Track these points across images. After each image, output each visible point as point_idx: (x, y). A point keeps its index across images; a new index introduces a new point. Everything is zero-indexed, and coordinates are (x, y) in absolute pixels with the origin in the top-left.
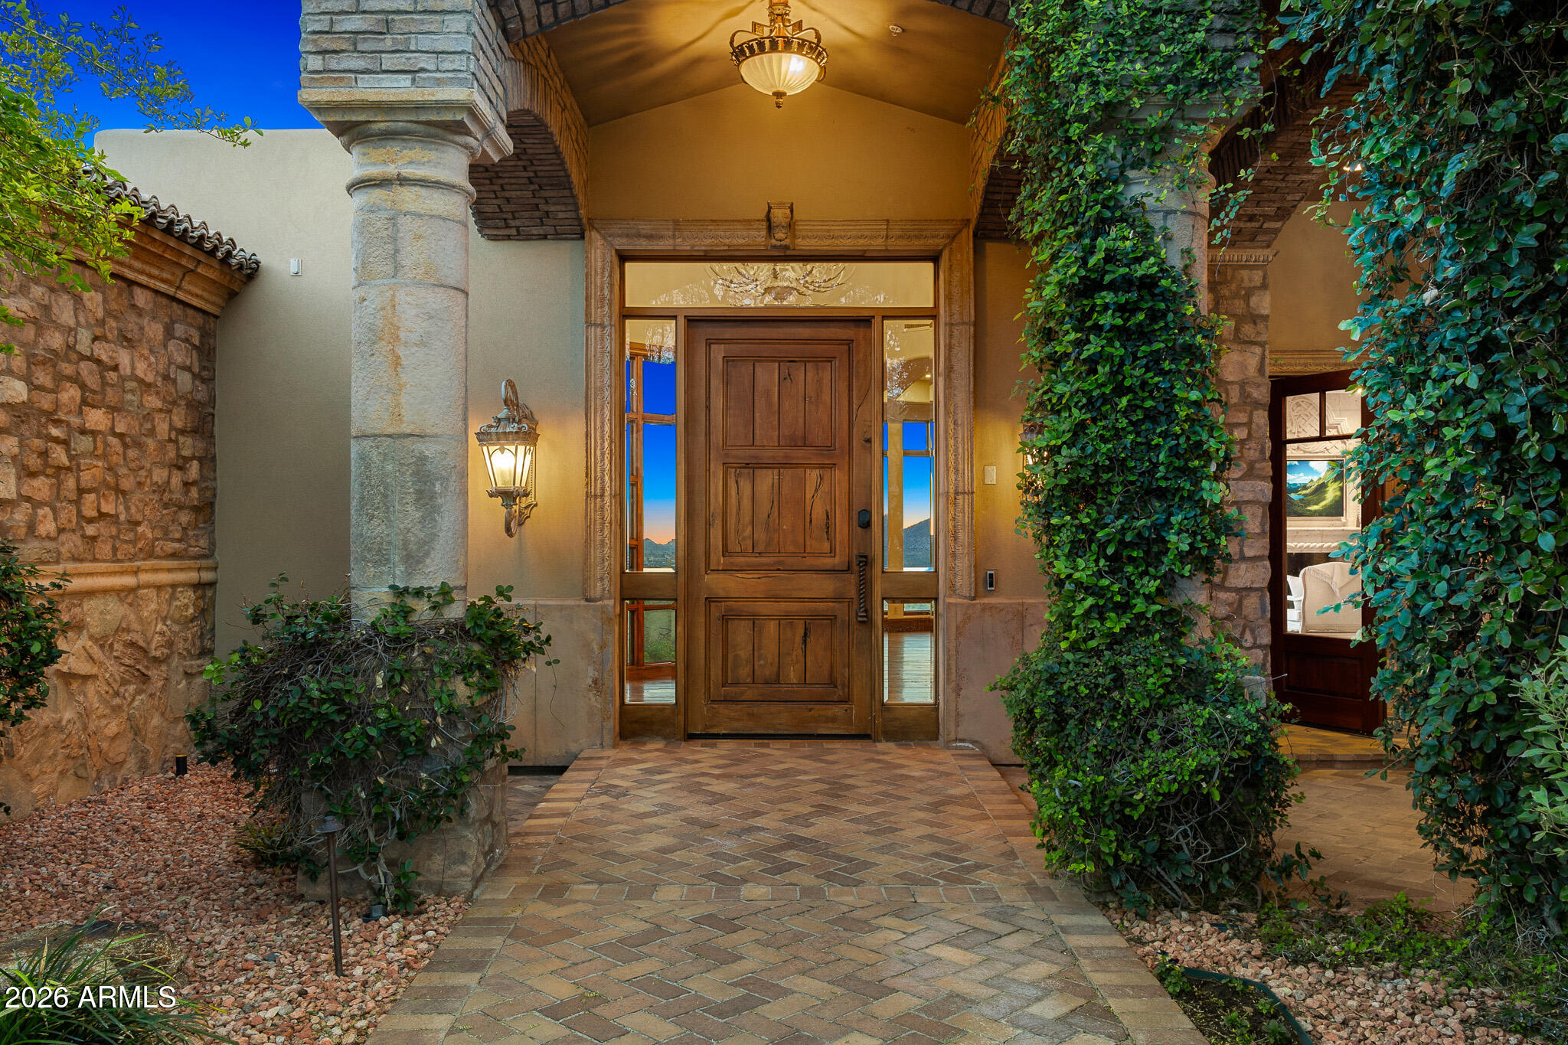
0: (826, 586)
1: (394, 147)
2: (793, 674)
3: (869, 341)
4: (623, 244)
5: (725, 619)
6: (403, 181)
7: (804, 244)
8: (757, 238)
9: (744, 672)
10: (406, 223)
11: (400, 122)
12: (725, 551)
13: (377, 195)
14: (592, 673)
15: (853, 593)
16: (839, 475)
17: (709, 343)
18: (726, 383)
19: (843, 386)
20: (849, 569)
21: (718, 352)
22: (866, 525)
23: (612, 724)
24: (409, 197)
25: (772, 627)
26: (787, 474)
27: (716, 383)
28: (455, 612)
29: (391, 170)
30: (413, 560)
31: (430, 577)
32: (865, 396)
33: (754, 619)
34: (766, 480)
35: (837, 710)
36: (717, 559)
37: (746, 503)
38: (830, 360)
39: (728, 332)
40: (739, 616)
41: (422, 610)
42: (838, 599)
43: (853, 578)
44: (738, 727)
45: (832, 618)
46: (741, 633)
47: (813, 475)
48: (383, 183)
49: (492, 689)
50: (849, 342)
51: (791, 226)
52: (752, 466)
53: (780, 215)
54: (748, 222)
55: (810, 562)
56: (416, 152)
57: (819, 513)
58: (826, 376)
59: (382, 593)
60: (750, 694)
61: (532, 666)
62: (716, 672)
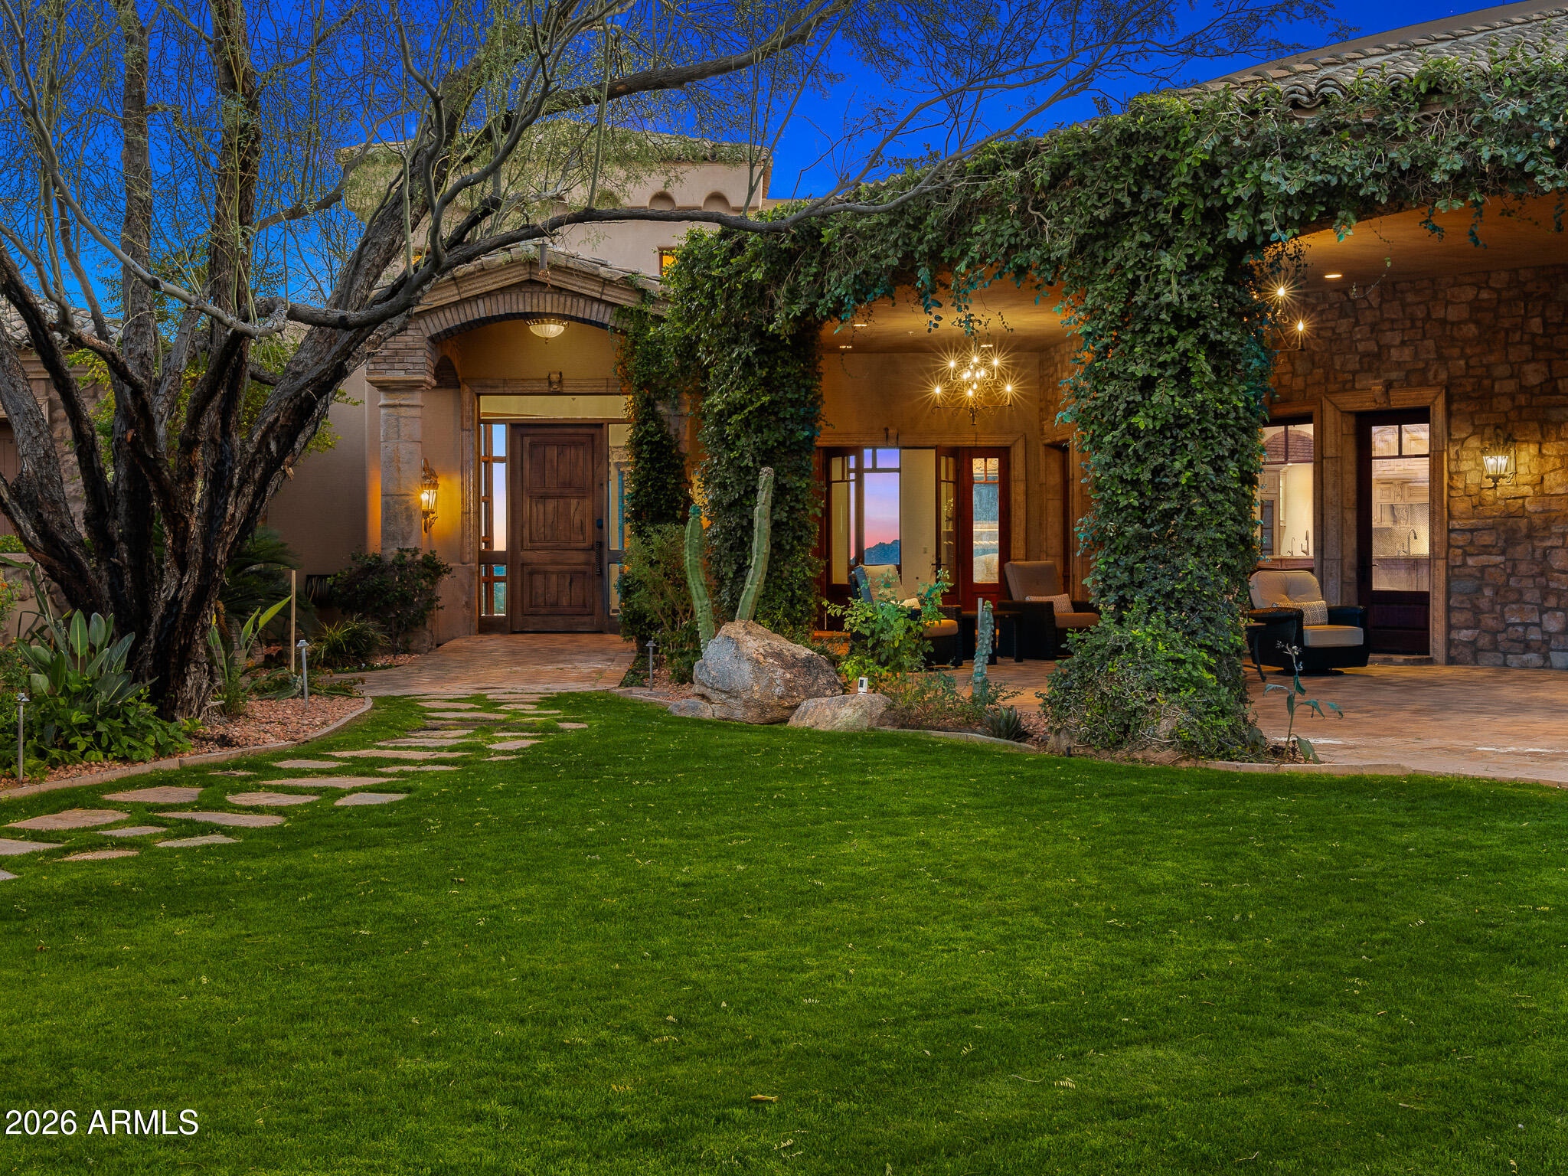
0: (580, 557)
1: (398, 394)
2: (565, 601)
3: (601, 435)
4: (478, 390)
5: (531, 574)
6: (401, 406)
7: (565, 390)
8: (545, 387)
9: (540, 600)
10: (402, 420)
11: (401, 386)
12: (531, 541)
13: (391, 410)
14: (465, 599)
15: (593, 560)
16: (588, 502)
17: (522, 436)
18: (531, 456)
19: (589, 457)
20: (592, 548)
21: (527, 441)
22: (601, 527)
23: (476, 623)
24: (403, 411)
25: (554, 578)
26: (562, 501)
27: (526, 456)
28: (419, 557)
29: (397, 402)
30: (405, 539)
31: (411, 545)
32: (600, 463)
33: (545, 573)
34: (551, 505)
35: (587, 619)
36: (527, 544)
37: (541, 517)
38: (582, 444)
39: (532, 431)
40: (538, 572)
41: (409, 556)
42: (587, 563)
43: (594, 553)
44: (538, 627)
45: (585, 573)
46: (539, 580)
47: (574, 502)
48: (394, 406)
49: (433, 583)
50: (593, 436)
51: (560, 382)
52: (544, 498)
53: (555, 377)
54: (539, 380)
55: (573, 545)
56: (406, 395)
57: (577, 519)
58: (581, 453)
59: (395, 550)
60: (543, 611)
61: (446, 577)
62: (526, 600)
